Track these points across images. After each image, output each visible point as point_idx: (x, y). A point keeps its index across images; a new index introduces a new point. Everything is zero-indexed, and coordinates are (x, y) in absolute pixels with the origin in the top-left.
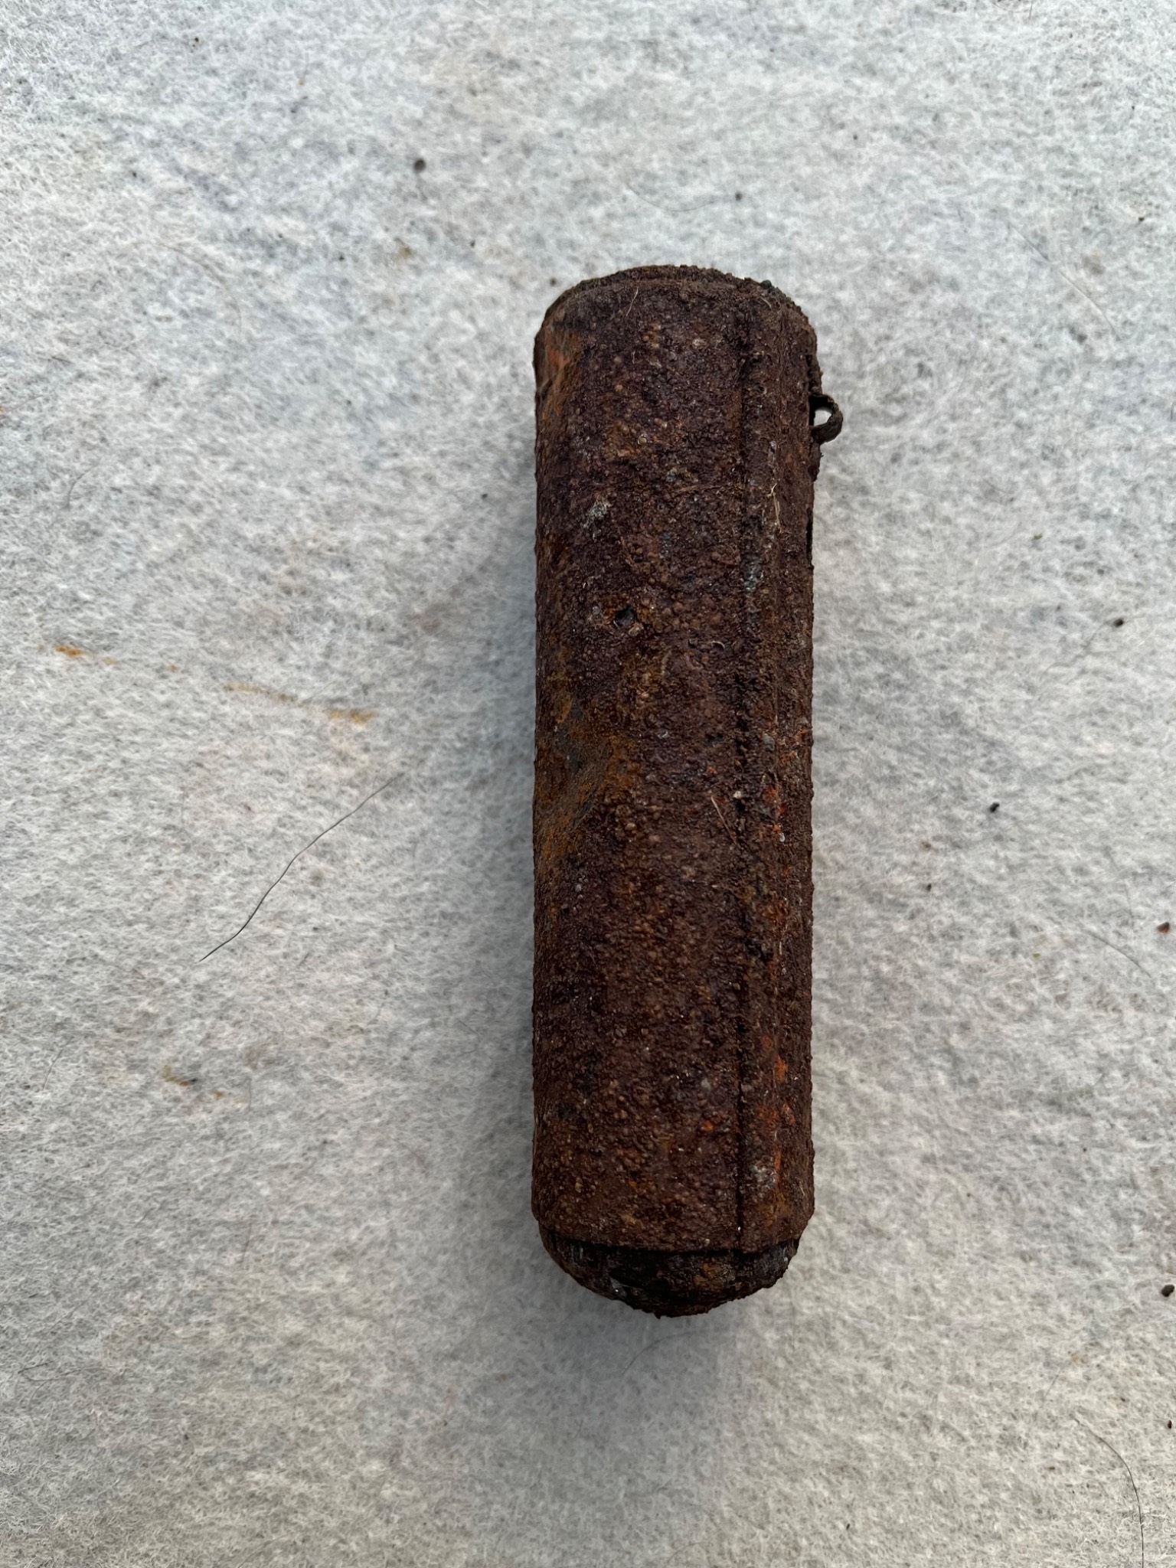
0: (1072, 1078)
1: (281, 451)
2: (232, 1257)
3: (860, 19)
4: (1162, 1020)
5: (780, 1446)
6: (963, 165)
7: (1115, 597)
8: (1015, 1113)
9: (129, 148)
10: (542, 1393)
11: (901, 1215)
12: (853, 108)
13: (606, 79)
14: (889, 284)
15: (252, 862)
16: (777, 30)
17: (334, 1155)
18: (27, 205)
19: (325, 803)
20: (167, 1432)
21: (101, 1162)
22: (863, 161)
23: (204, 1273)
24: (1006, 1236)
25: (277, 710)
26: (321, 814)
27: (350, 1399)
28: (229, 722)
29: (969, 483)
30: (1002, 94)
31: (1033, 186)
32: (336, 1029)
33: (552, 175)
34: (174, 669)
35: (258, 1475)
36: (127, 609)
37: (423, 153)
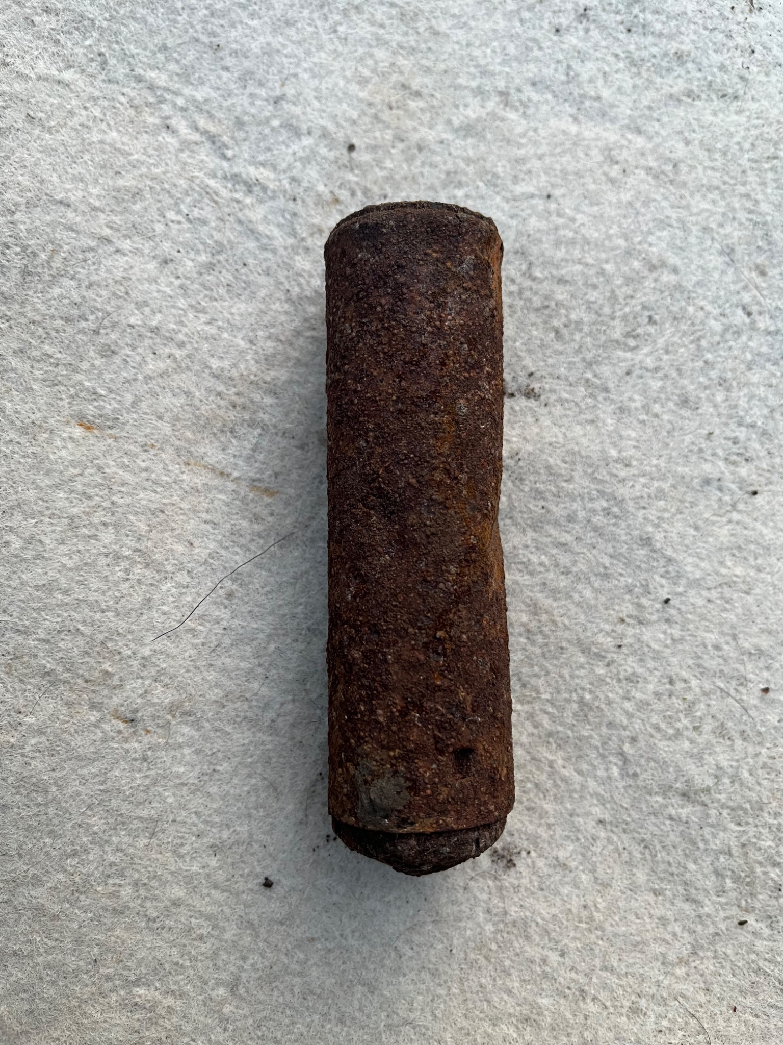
0: (698, 780)
1: (241, 315)
2: (142, 842)
3: (635, 97)
4: (758, 748)
5: (488, 1002)
6: (688, 197)
7: (754, 477)
8: (659, 799)
9: (166, 109)
10: (337, 952)
11: (580, 857)
12: (625, 152)
13: (474, 112)
14: (636, 264)
15: (189, 580)
16: (583, 97)
17: (219, 780)
18: (95, 137)
19: (241, 547)
20: (83, 956)
21: (63, 769)
22: (628, 186)
23: (122, 851)
24: (646, 878)
25: (217, 482)
26: (237, 553)
27: (208, 945)
28: (184, 486)
29: (673, 394)
30: (717, 156)
31: (729, 216)
32: (230, 696)
33: (433, 166)
34: (153, 446)
35: (141, 991)
36: (128, 404)
37: (355, 141)
